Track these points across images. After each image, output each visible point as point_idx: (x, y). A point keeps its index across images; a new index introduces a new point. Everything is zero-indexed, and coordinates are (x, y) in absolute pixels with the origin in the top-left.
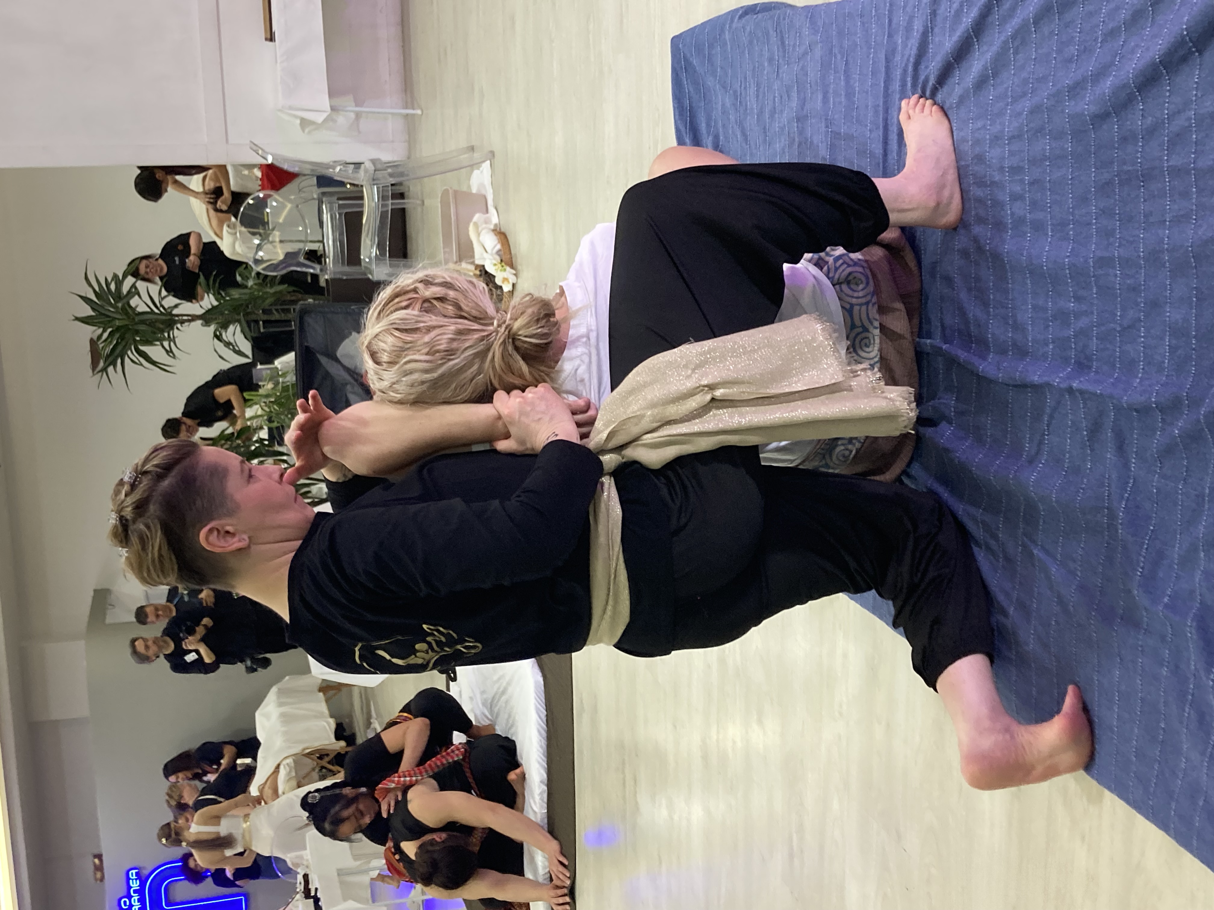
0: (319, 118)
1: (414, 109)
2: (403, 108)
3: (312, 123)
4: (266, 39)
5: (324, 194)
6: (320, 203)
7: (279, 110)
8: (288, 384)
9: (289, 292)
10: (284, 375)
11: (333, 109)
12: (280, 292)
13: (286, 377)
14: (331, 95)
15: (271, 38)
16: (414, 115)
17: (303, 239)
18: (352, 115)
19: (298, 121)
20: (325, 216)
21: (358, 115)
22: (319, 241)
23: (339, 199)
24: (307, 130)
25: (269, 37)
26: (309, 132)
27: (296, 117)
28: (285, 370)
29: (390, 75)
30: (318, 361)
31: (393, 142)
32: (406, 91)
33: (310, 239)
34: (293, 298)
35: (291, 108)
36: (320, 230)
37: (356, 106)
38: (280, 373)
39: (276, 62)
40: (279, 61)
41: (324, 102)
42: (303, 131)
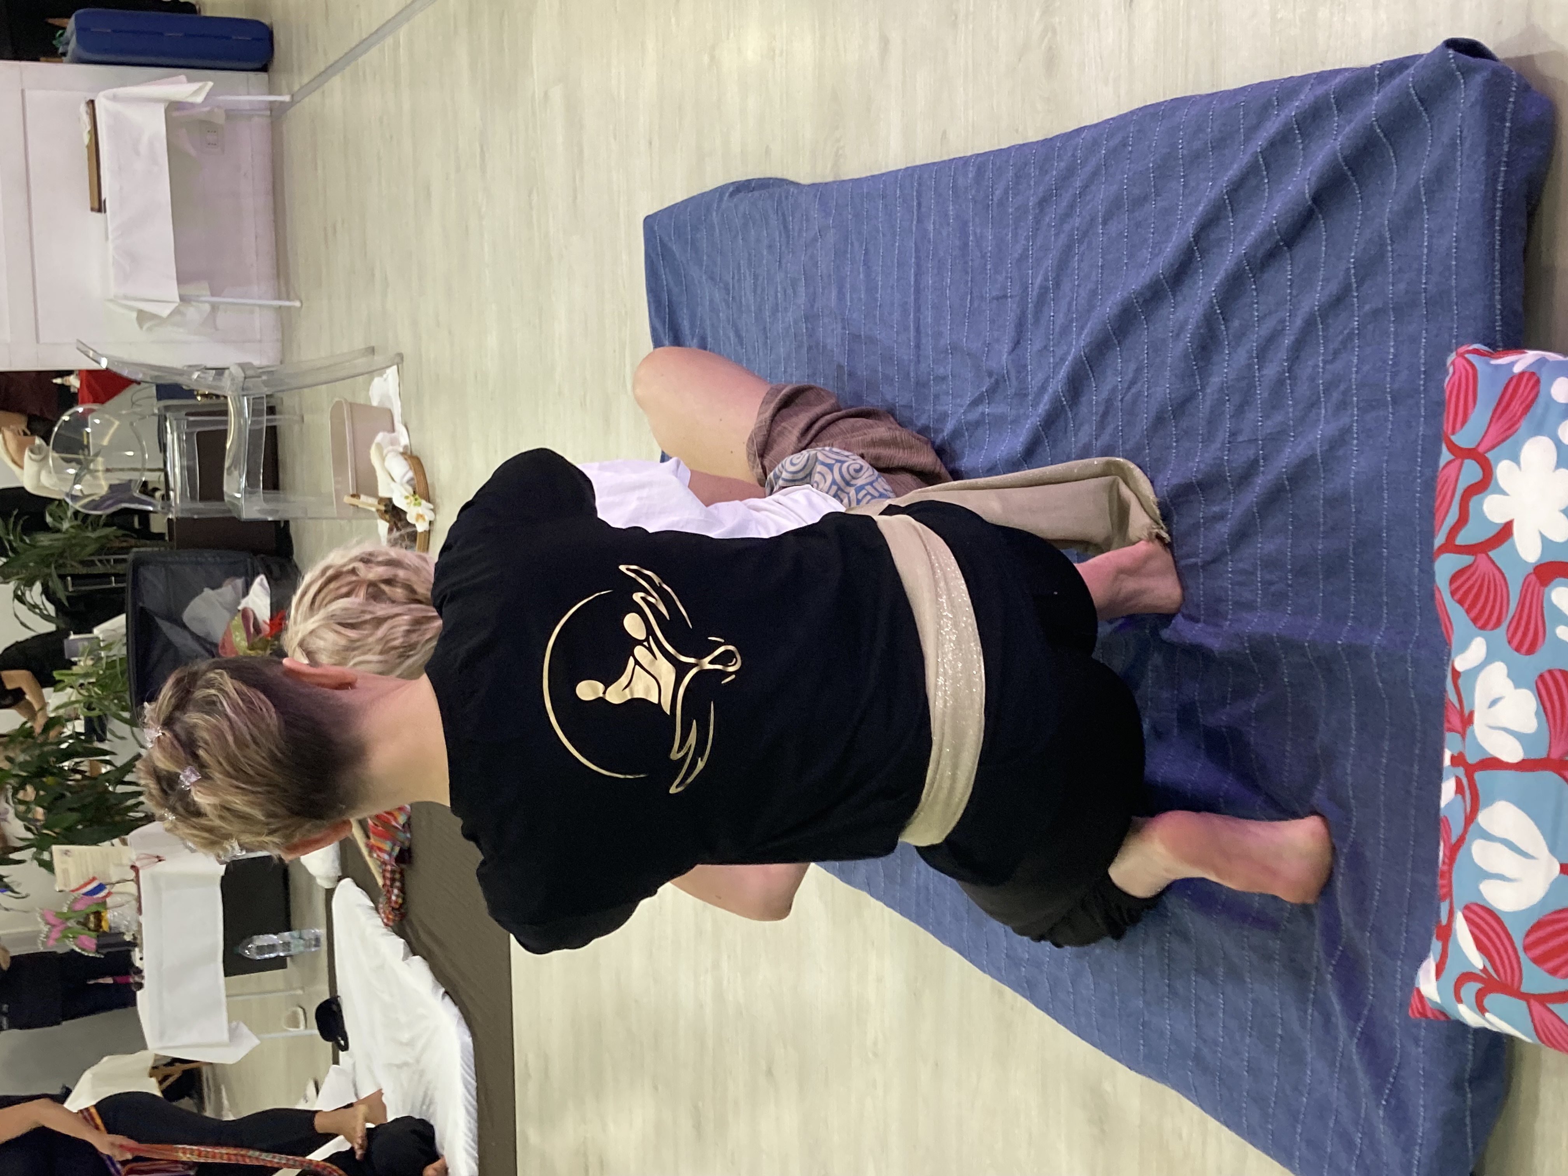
0: (165, 311)
1: (288, 298)
2: (275, 299)
3: (154, 316)
4: (92, 209)
5: (167, 408)
6: (162, 420)
7: (111, 300)
8: (114, 658)
9: (117, 537)
10: (108, 647)
11: (182, 298)
12: (106, 537)
13: (110, 650)
14: (181, 280)
15: (99, 207)
16: (289, 308)
17: (139, 466)
18: (207, 307)
19: (134, 315)
20: (169, 436)
21: (214, 307)
22: (159, 470)
23: (188, 414)
24: (145, 327)
25: (96, 206)
26: (149, 329)
27: (131, 308)
28: (111, 641)
29: (257, 256)
30: (158, 627)
31: (260, 341)
32: (278, 276)
33: (148, 466)
34: (125, 544)
35: (126, 297)
36: (161, 455)
37: (213, 295)
38: (102, 644)
39: (107, 238)
40: (110, 237)
41: (172, 292)
42: (141, 327)
